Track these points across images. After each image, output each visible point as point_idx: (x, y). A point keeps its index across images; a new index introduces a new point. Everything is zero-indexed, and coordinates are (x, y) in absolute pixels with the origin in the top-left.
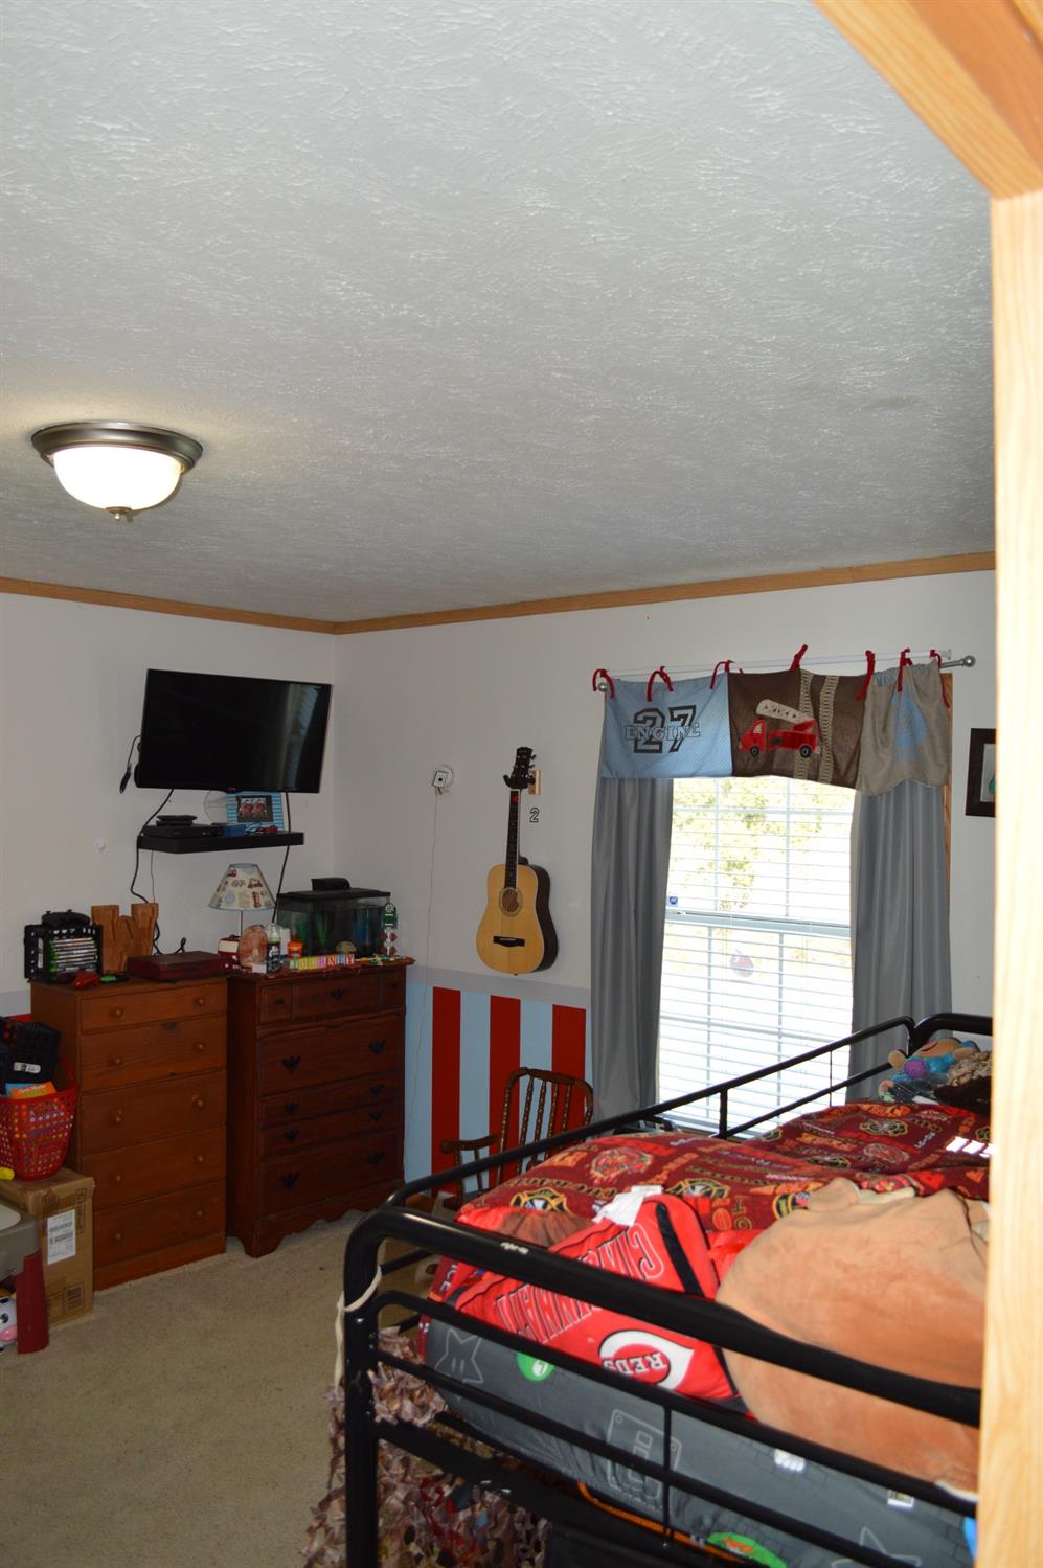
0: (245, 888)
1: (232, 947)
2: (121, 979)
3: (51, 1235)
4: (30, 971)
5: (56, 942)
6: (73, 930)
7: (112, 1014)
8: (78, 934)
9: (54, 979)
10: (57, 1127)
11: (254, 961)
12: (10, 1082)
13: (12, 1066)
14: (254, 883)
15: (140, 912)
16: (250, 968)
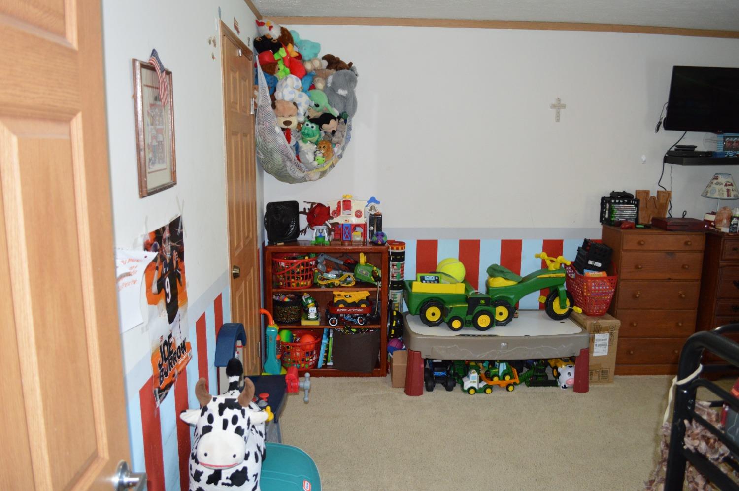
0: (722, 186)
1: (712, 218)
2: (647, 227)
3: (596, 343)
4: (602, 219)
5: (616, 206)
6: (626, 201)
7: (639, 243)
8: (629, 203)
9: (613, 223)
10: (605, 293)
11: (723, 226)
12: (586, 269)
13: (588, 262)
14: (728, 183)
15: (662, 195)
16: (720, 229)
